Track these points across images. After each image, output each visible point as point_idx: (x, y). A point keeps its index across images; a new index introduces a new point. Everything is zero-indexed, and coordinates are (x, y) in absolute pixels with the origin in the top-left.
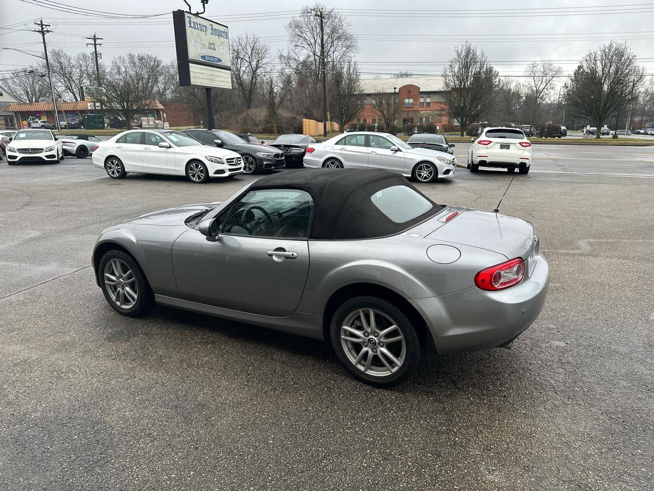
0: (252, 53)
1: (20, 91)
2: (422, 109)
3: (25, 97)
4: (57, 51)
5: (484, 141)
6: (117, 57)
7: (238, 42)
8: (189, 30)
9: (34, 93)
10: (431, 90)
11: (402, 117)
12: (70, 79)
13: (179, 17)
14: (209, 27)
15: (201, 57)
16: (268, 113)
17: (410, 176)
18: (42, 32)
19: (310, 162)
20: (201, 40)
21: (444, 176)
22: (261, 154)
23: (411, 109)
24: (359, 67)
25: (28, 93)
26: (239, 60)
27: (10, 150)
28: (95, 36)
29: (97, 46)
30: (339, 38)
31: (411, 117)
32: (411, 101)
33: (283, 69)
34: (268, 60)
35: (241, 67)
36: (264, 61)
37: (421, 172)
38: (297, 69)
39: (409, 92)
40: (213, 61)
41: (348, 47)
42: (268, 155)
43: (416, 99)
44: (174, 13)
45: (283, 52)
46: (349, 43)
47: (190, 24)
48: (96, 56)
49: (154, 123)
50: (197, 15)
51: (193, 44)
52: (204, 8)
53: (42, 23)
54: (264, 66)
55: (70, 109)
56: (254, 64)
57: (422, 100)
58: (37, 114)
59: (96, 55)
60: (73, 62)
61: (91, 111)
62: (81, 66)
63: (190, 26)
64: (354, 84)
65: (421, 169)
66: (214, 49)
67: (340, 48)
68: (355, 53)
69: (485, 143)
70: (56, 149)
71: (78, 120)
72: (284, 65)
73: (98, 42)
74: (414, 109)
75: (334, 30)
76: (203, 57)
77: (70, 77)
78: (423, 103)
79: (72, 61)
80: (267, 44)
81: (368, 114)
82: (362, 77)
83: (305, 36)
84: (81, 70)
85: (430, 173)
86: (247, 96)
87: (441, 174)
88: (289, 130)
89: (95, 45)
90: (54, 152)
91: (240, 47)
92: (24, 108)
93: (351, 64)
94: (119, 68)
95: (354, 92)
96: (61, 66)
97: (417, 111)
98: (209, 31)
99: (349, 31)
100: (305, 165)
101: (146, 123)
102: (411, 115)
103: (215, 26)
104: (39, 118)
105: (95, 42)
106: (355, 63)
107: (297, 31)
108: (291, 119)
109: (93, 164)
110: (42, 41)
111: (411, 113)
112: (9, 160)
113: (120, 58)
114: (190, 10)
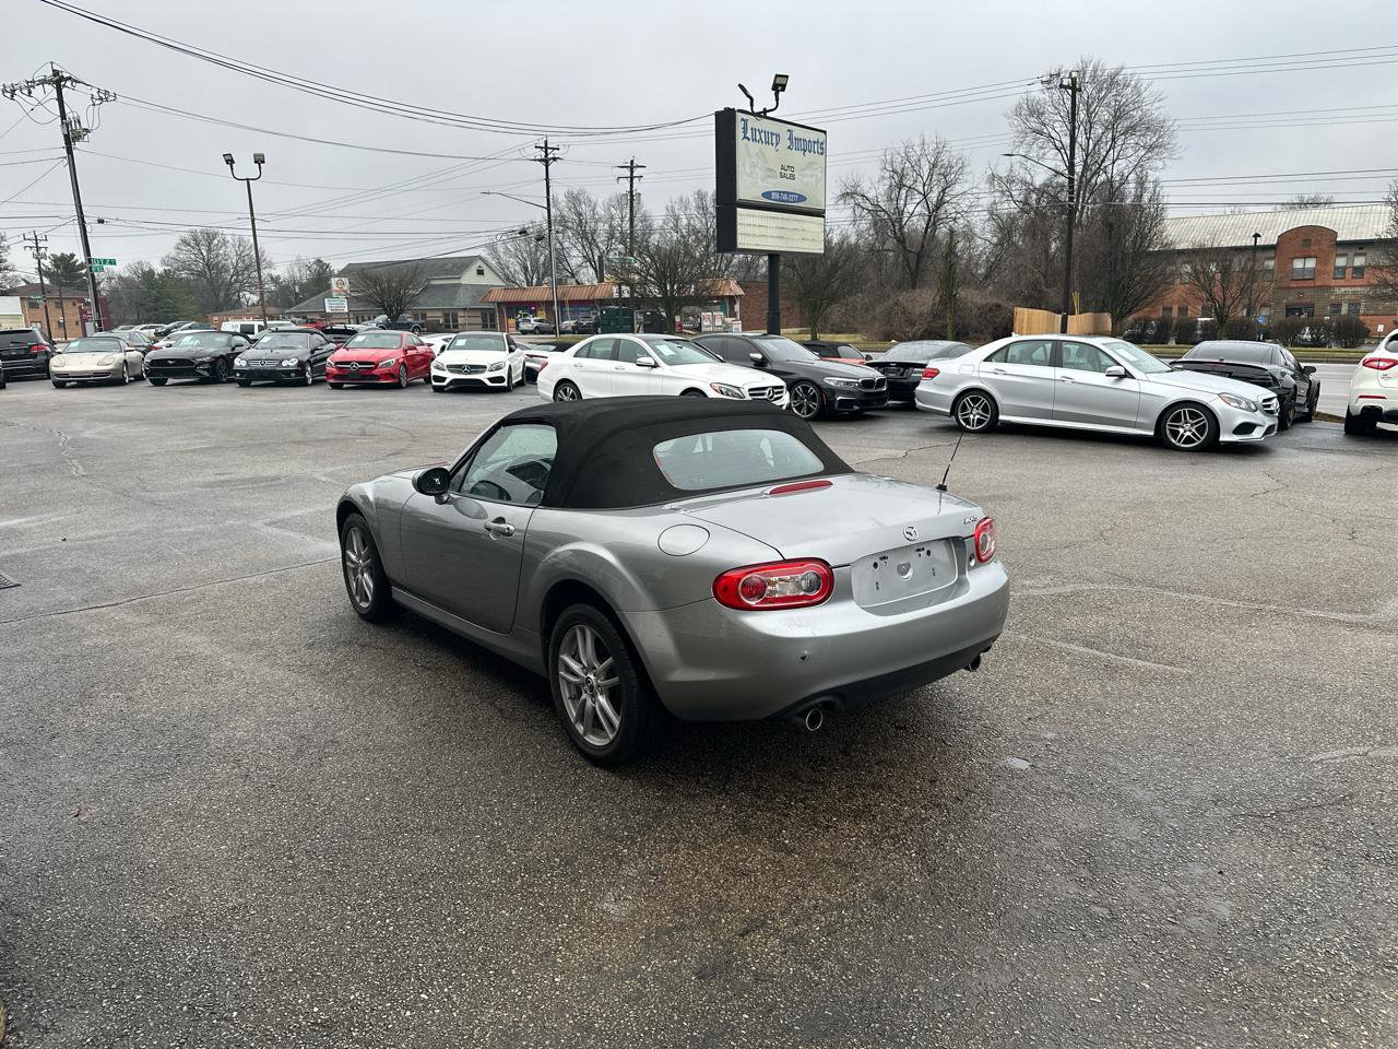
0: (931, 175)
1: (514, 267)
2: (1341, 282)
3: (522, 277)
4: (575, 192)
5: (1380, 360)
6: (676, 199)
7: (903, 155)
8: (741, 145)
9: (535, 269)
10: (1368, 238)
11: (1285, 301)
12: (592, 243)
13: (726, 122)
14: (785, 136)
15: (763, 195)
16: (938, 299)
17: (1152, 433)
18: (546, 161)
19: (928, 397)
20: (766, 162)
21: (1236, 438)
22: (833, 381)
23: (1311, 283)
24: (1165, 191)
25: (526, 269)
26: (903, 191)
27: (438, 368)
28: (632, 162)
29: (635, 180)
30: (1131, 130)
31: (1308, 300)
32: (1311, 263)
33: (995, 203)
34: (966, 187)
35: (905, 205)
36: (957, 189)
37: (1178, 427)
38: (1026, 202)
39: (1307, 242)
40: (788, 201)
41: (1151, 148)
42: (847, 383)
43: (1323, 260)
44: (717, 114)
45: (998, 169)
46: (1154, 139)
47: (745, 132)
48: (632, 200)
49: (723, 322)
50: (763, 114)
51: (748, 170)
52: (777, 99)
53: (546, 144)
54: (955, 200)
55: (584, 297)
56: (933, 197)
57: (1341, 262)
58: (530, 307)
59: (632, 196)
60: (600, 211)
61: (616, 302)
62: (612, 218)
63: (745, 137)
64: (1150, 230)
65: (1177, 418)
66: (792, 177)
67: (1130, 151)
68: (1167, 161)
69: (1381, 364)
70: (507, 368)
71: (594, 317)
72: (997, 194)
73: (637, 172)
74: (1319, 283)
75: (1118, 116)
76: (767, 195)
77: (593, 239)
78: (1344, 269)
79: (598, 209)
80: (965, 153)
81: (1179, 297)
82: (1171, 213)
83: (1050, 130)
84: (611, 226)
85: (1201, 430)
86: (913, 266)
87: (1227, 432)
88: (982, 332)
89: (632, 178)
90: (503, 373)
91: (908, 165)
92: (512, 296)
93: (1147, 185)
94: (677, 219)
95: (1148, 247)
96: (580, 220)
97: (1328, 288)
98: (785, 142)
99: (1156, 113)
100: (919, 404)
101: (708, 323)
102: (1307, 297)
103: (798, 133)
104: (534, 313)
105: (632, 172)
106: (1156, 183)
107: (1034, 123)
108: (991, 309)
109: (538, 394)
110: (545, 177)
111: (1308, 293)
112: (434, 383)
113: (681, 200)
114: (752, 105)
